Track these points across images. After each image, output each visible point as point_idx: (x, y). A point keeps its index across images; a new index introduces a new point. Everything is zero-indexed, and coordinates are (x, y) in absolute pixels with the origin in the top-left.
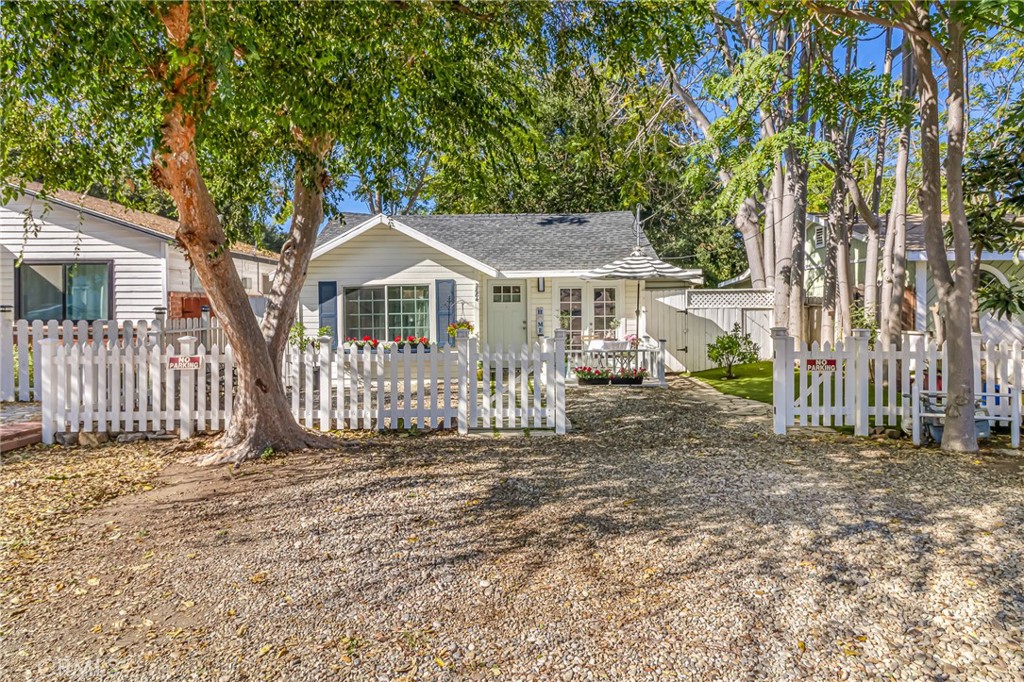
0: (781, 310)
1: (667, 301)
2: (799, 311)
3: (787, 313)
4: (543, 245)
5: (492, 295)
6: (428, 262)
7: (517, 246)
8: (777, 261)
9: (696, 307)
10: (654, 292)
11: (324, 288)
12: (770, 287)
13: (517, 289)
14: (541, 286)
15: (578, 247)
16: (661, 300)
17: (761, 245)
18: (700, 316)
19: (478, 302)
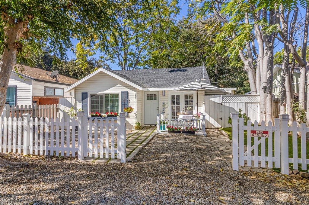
0: (263, 103)
1: (213, 99)
2: (270, 104)
3: (265, 104)
4: (168, 79)
5: (146, 97)
6: (119, 85)
7: (158, 79)
8: (261, 83)
9: (226, 102)
10: (208, 96)
11: (83, 95)
12: (258, 94)
13: (155, 95)
14: (164, 94)
15: (180, 79)
16: (211, 99)
17: (254, 77)
18: (227, 106)
19: (136, 100)
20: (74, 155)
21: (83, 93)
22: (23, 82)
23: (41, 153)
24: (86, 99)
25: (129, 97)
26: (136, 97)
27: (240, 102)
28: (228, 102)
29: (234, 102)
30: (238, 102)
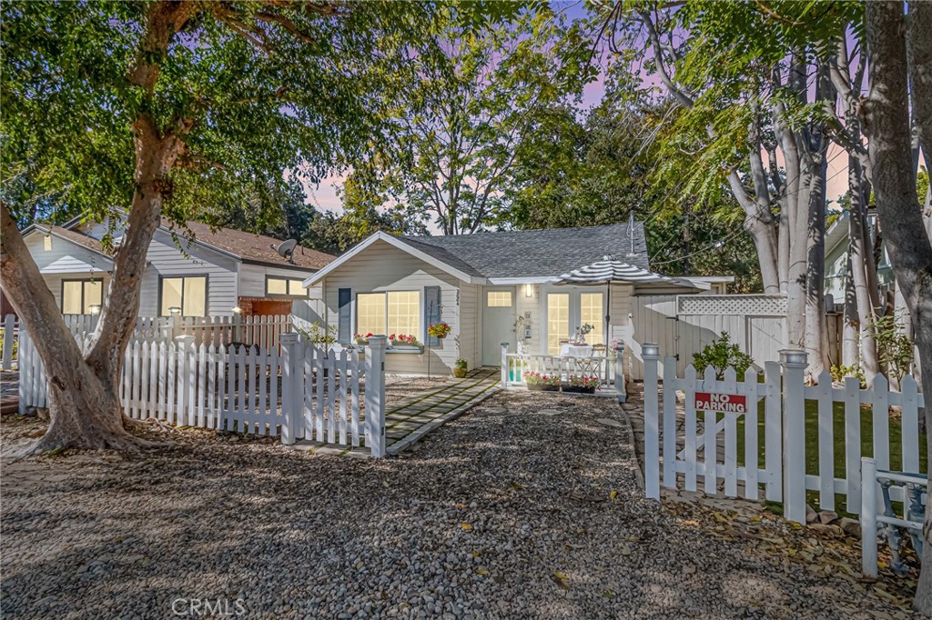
0: (795, 319)
1: (655, 307)
2: (817, 319)
3: (802, 321)
4: (542, 255)
5: (487, 300)
6: (420, 271)
7: (518, 256)
8: (791, 264)
9: (688, 313)
10: (641, 298)
11: (343, 294)
12: (783, 292)
14: (529, 292)
15: (573, 256)
16: (648, 306)
17: (774, 247)
18: (694, 324)
19: (459, 307)
20: (273, 433)
21: (341, 291)
22: (221, 266)
23: (210, 426)
24: (348, 305)
25: (443, 299)
26: (457, 300)
27: (730, 313)
28: (695, 313)
29: (712, 313)
30: (723, 313)
